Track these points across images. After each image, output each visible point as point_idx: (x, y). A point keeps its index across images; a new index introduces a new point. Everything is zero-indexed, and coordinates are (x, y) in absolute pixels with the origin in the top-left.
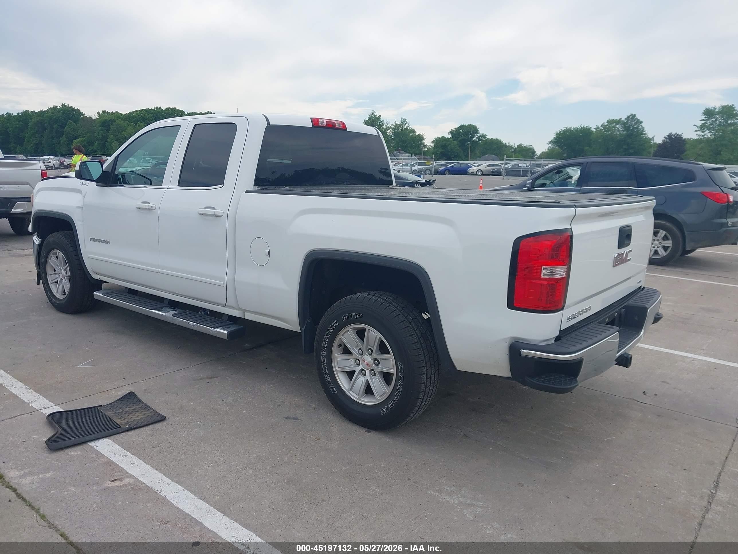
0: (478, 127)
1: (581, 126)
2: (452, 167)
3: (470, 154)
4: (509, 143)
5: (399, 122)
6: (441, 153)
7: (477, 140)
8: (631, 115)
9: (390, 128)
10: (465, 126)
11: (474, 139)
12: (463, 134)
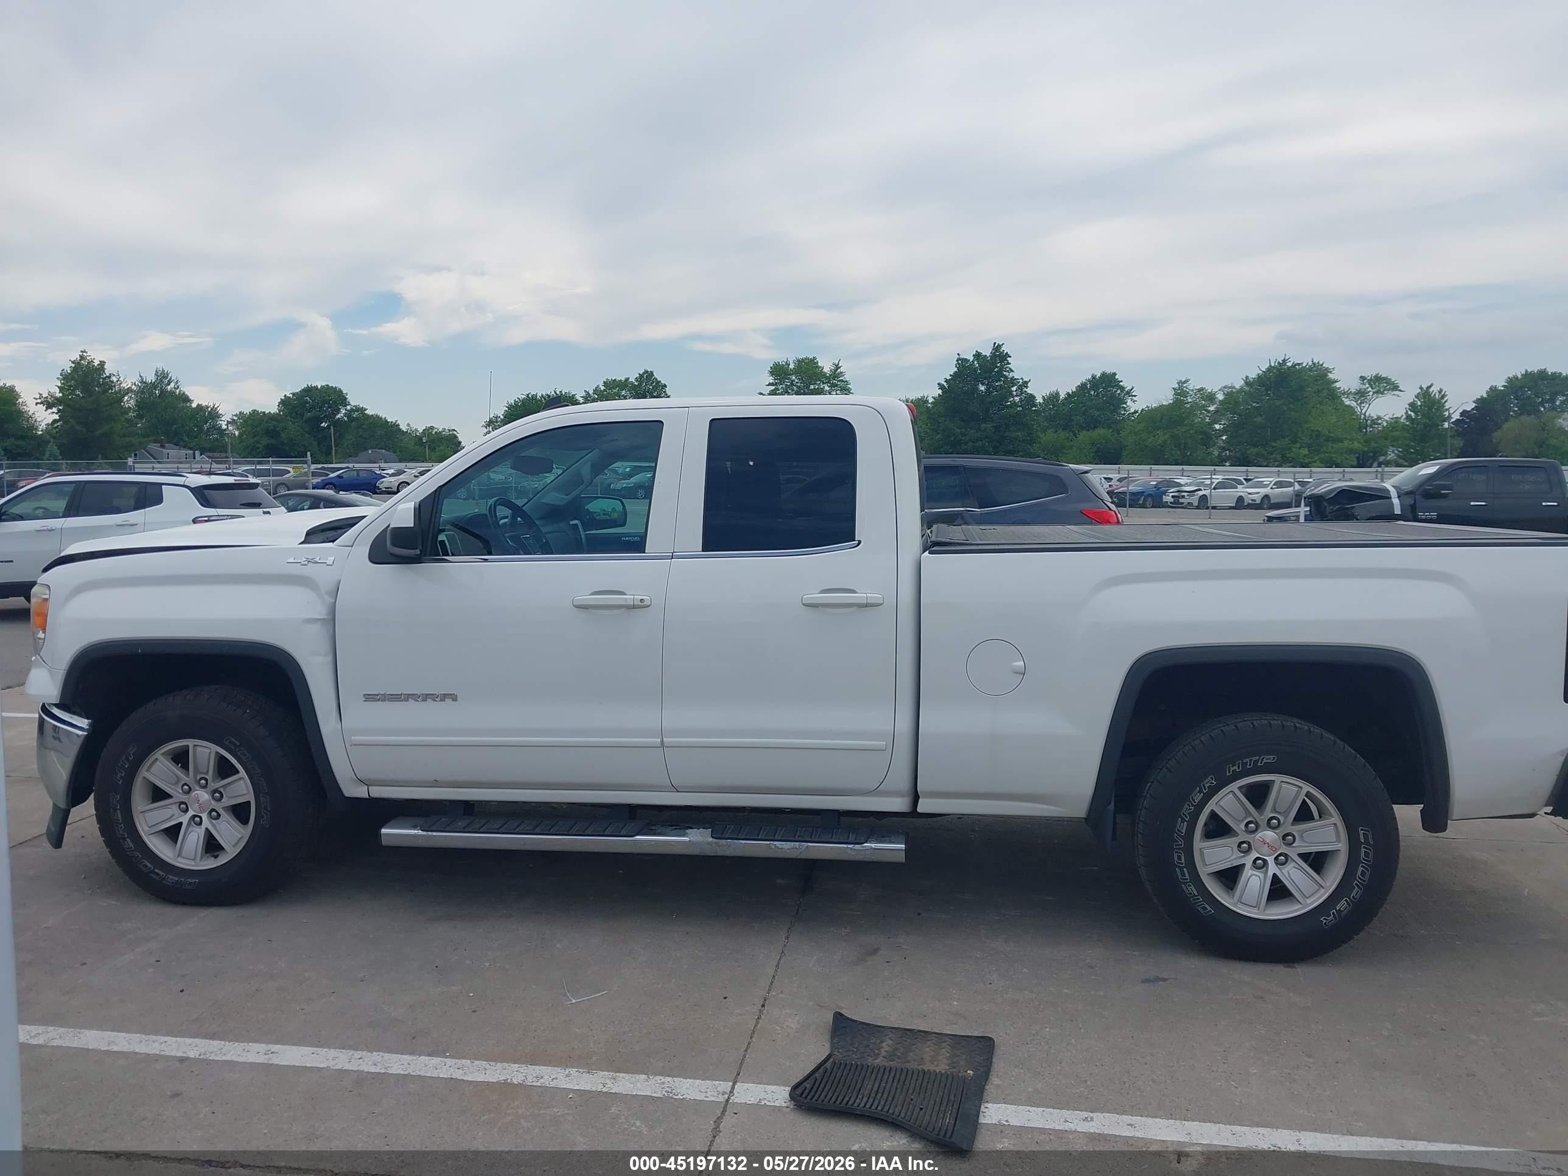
0: (344, 392)
1: (555, 392)
2: (339, 476)
3: (334, 448)
4: (408, 425)
5: (151, 378)
6: (267, 447)
7: (346, 419)
8: (644, 373)
9: (129, 390)
10: (316, 388)
11: (339, 416)
12: (313, 407)
